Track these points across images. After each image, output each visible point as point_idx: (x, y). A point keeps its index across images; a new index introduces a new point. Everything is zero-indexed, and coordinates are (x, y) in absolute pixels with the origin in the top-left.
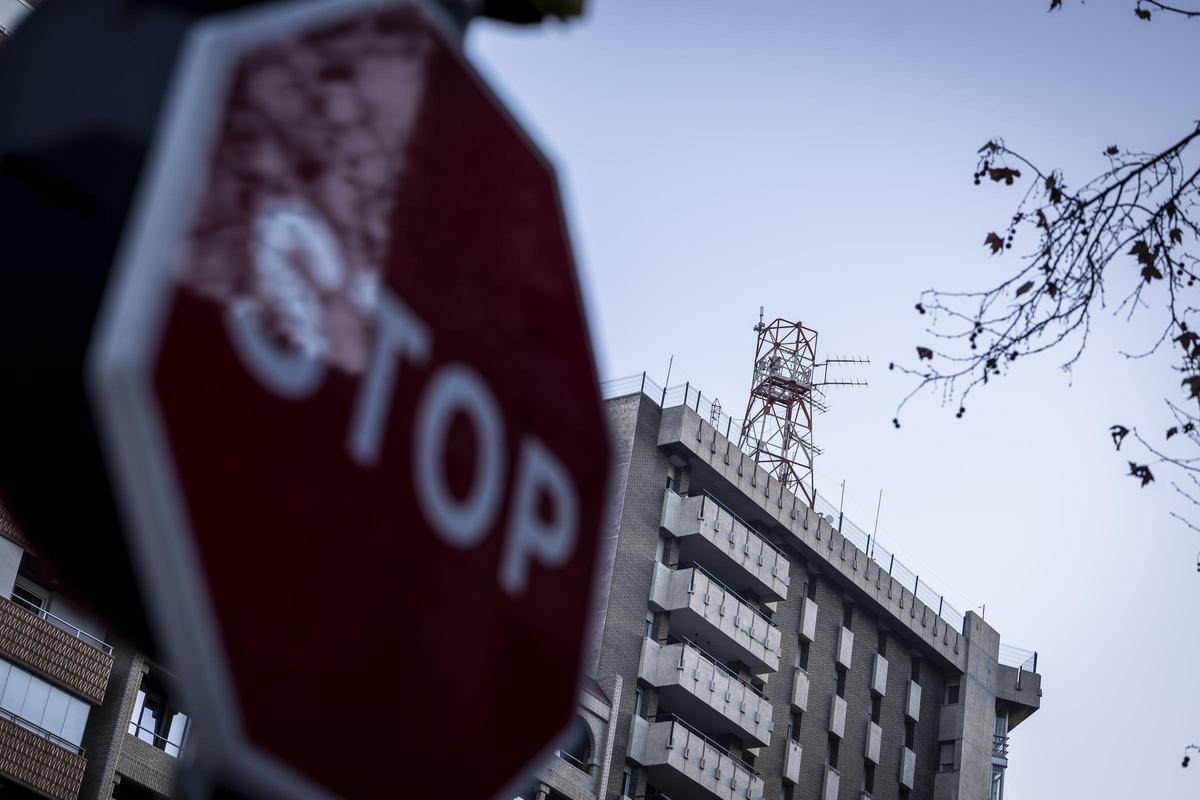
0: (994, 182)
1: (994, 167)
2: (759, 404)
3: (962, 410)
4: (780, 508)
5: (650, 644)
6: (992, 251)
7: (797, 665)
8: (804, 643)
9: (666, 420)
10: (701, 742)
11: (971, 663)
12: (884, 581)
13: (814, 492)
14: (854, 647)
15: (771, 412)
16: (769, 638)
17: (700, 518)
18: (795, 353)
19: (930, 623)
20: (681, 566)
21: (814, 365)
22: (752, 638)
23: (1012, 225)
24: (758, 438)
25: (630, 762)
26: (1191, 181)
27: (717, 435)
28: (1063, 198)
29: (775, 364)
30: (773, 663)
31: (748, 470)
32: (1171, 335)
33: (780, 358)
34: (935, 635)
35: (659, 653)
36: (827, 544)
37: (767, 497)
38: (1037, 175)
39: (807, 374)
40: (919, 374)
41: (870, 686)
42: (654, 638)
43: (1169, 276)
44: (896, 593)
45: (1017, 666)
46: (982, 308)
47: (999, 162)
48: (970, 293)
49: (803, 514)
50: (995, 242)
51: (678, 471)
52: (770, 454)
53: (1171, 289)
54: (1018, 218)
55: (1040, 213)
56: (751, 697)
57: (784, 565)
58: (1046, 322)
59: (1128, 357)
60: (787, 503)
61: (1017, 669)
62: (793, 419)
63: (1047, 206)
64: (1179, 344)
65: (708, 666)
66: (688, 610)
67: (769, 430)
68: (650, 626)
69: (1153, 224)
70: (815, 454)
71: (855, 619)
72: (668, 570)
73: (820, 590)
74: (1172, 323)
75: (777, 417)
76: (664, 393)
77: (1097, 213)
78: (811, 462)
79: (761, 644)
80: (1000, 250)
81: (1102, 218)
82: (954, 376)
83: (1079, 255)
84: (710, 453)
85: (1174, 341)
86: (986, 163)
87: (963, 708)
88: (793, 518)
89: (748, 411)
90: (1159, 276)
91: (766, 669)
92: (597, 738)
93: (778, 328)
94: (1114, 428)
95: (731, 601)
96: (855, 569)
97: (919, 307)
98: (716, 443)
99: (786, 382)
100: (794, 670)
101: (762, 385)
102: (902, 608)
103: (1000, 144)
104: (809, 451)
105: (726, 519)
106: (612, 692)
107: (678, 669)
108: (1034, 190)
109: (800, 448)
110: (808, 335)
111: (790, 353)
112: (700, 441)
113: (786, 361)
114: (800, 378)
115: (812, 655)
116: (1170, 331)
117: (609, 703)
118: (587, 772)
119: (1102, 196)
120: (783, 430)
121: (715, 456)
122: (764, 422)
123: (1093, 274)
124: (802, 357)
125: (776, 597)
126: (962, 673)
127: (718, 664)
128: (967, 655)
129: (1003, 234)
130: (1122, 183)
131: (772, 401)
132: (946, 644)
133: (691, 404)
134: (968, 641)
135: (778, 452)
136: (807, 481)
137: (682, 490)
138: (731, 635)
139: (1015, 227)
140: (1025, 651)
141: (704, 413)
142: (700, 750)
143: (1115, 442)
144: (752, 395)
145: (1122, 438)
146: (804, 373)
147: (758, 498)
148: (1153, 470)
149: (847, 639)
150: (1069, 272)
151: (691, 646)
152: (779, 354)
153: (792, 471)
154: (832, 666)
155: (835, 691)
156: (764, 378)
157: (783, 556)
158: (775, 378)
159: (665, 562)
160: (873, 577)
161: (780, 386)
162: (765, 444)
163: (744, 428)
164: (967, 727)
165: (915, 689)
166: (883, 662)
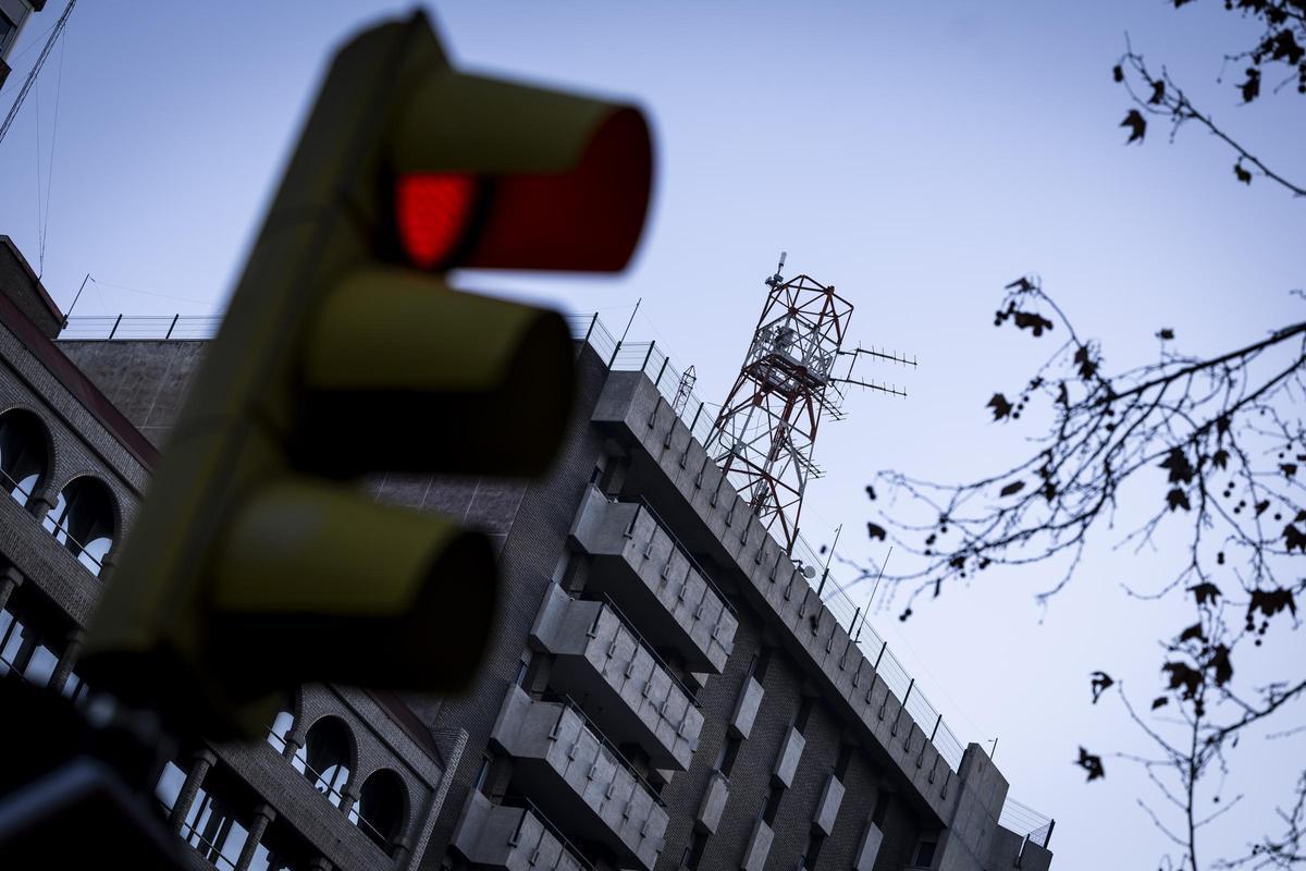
0: (1017, 329)
1: (1023, 310)
2: (749, 388)
3: (908, 612)
4: (743, 544)
5: (518, 693)
6: (993, 416)
7: (717, 767)
8: (734, 738)
9: (611, 387)
10: (559, 846)
11: (960, 814)
12: (865, 677)
13: (796, 531)
14: (802, 758)
15: (764, 404)
16: (687, 722)
17: (627, 536)
18: (815, 329)
19: (916, 748)
20: (586, 595)
21: (838, 352)
22: (662, 716)
23: (1027, 389)
24: (737, 435)
25: (454, 852)
26: (1253, 397)
27: (678, 426)
28: (1094, 377)
29: (784, 337)
30: (683, 755)
31: (709, 482)
32: (1186, 582)
33: (792, 331)
34: (919, 767)
35: (528, 710)
36: (796, 608)
37: (728, 525)
38: (1070, 337)
39: (826, 362)
40: (856, 566)
41: (812, 819)
42: (526, 687)
43: (1199, 510)
44: (878, 697)
45: (1023, 833)
46: (953, 502)
47: (1029, 304)
48: (939, 484)
49: (772, 559)
50: (1001, 407)
51: (611, 461)
52: (749, 463)
53: (1198, 526)
54: (1037, 383)
55: (1062, 386)
56: (642, 798)
57: (730, 625)
58: (1034, 531)
59: (1130, 593)
60: (754, 540)
61: (1022, 838)
62: (791, 421)
63: (1073, 380)
64: (1192, 595)
65: (592, 743)
66: (582, 659)
67: (756, 429)
68: (524, 669)
69: (1194, 439)
70: (810, 476)
71: (811, 721)
72: (566, 597)
73: (773, 670)
74: (1191, 568)
75: (770, 413)
76: (618, 348)
77: (1131, 407)
78: (802, 486)
79: (673, 727)
80: (1005, 418)
81: (1135, 415)
82: (899, 579)
83: (1095, 456)
84: (662, 446)
85: (1188, 590)
86: (1013, 304)
88: (758, 563)
89: (732, 395)
90: (1187, 507)
91: (673, 764)
92: (415, 811)
93: (800, 288)
94: (1097, 674)
95: (644, 660)
96: (828, 652)
97: (870, 490)
98: (674, 436)
99: (794, 367)
100: (711, 774)
101: (758, 363)
102: (881, 719)
103: (1036, 284)
104: (803, 470)
105: (664, 544)
106: (450, 752)
107: (550, 738)
108: (1062, 355)
109: (792, 463)
110: (840, 308)
111: (807, 326)
112: (651, 427)
113: (801, 337)
114: (814, 364)
115: (741, 757)
116: (1185, 578)
117: (442, 765)
118: (391, 856)
119: (1140, 391)
120: (774, 432)
121: (667, 452)
122: (750, 416)
123: (1107, 484)
124: (824, 336)
125: (708, 667)
126: (944, 827)
127: (606, 744)
128: (956, 804)
129: (1012, 398)
130: (1168, 380)
131: (768, 388)
132: (931, 782)
133: (652, 373)
134: (962, 785)
135: (760, 462)
136: (790, 513)
137: (611, 489)
138: (634, 707)
139: (1030, 394)
140: (1040, 816)
141: (668, 390)
142: (555, 857)
143: (1094, 691)
144: (742, 374)
145: (1103, 688)
146: (821, 360)
147: (715, 526)
148: (1106, 764)
149: (795, 746)
150: (1077, 476)
151: (575, 709)
152: (792, 325)
153: (774, 493)
154: (766, 778)
155: (761, 814)
156: (764, 353)
157: (732, 612)
158: (778, 357)
159: (565, 585)
160: (851, 668)
161: (784, 370)
162: (744, 446)
163: (721, 417)
165: (874, 835)
166: (837, 786)
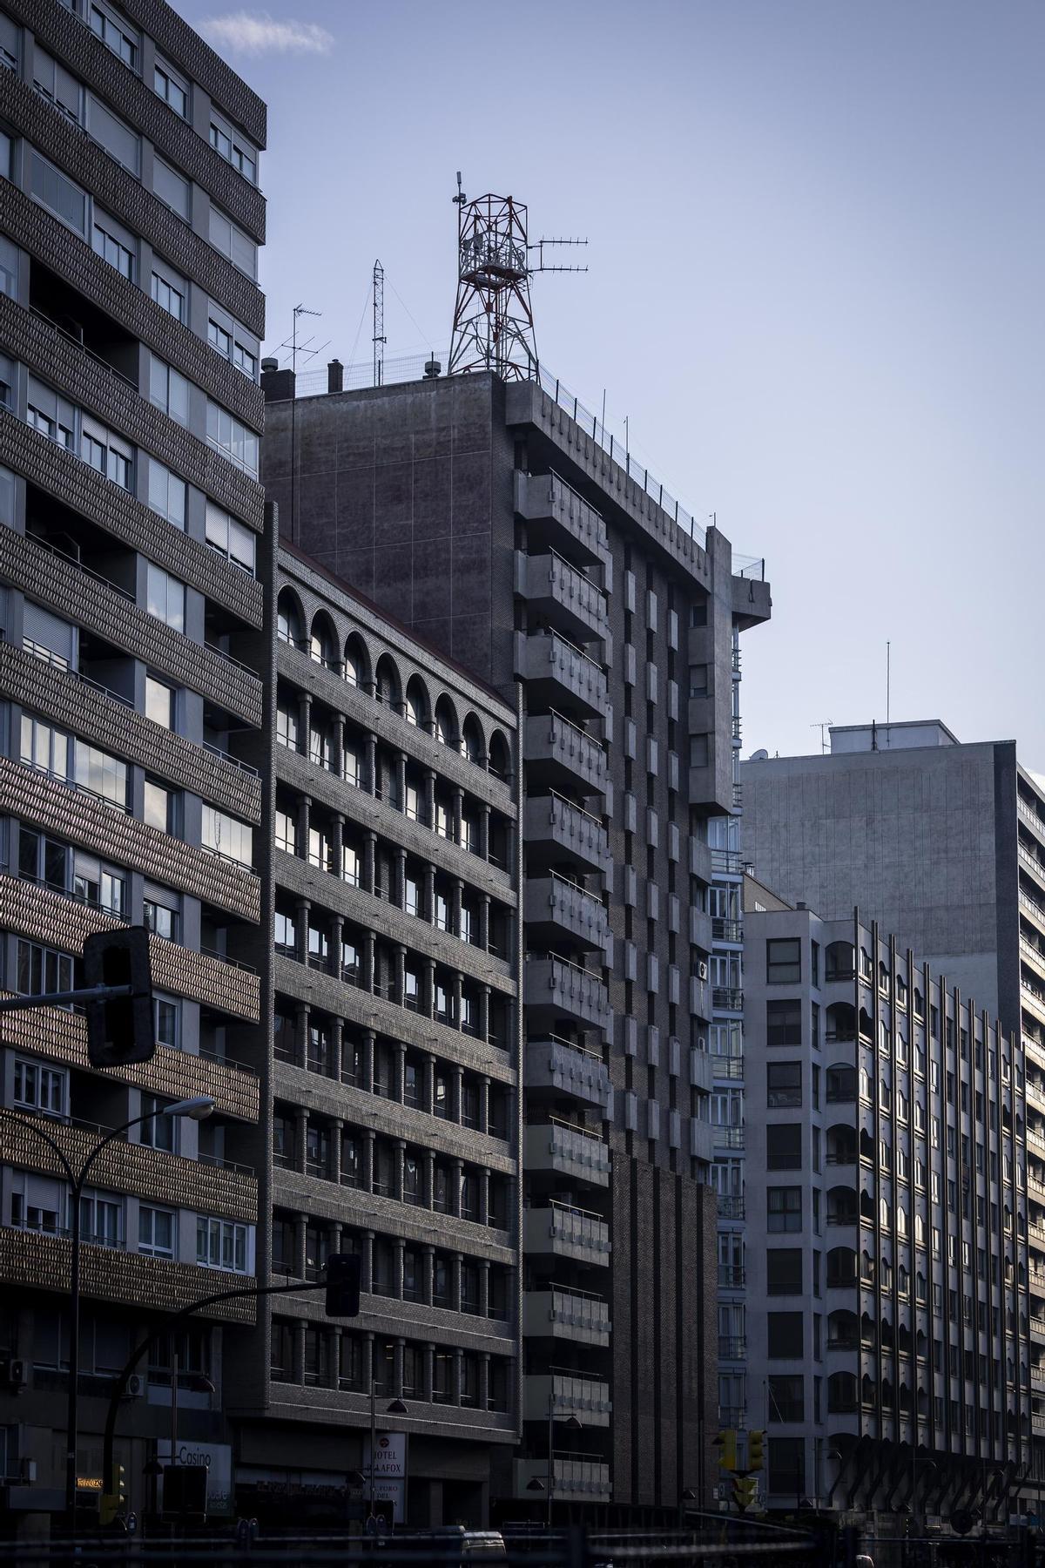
4: (595, 467)
5: (519, 637)
9: (512, 396)
10: (569, 729)
11: (716, 581)
14: (636, 589)
16: (600, 608)
17: (551, 502)
19: (689, 549)
21: (527, 247)
22: (589, 611)
25: (534, 763)
34: (692, 561)
35: (527, 645)
36: (625, 493)
39: (521, 258)
41: (648, 626)
42: (520, 629)
45: (748, 576)
51: (517, 446)
56: (593, 673)
57: (603, 528)
61: (749, 579)
65: (569, 652)
66: (553, 599)
71: (633, 559)
72: (527, 557)
79: (595, 615)
84: (551, 426)
87: (713, 631)
88: (603, 474)
92: (513, 751)
95: (575, 580)
96: (642, 512)
98: (553, 414)
102: (672, 541)
105: (567, 495)
106: (518, 701)
107: (551, 661)
112: (544, 416)
114: (515, 263)
117: (517, 712)
118: (510, 783)
121: (554, 428)
124: (516, 239)
126: (709, 594)
127: (572, 648)
128: (713, 575)
132: (699, 567)
134: (710, 557)
137: (524, 467)
142: (570, 737)
147: (581, 462)
149: (631, 583)
151: (557, 635)
155: (624, 639)
156: (478, 265)
157: (601, 518)
159: (519, 547)
160: (653, 515)
164: (717, 650)
165: (674, 618)
166: (653, 597)
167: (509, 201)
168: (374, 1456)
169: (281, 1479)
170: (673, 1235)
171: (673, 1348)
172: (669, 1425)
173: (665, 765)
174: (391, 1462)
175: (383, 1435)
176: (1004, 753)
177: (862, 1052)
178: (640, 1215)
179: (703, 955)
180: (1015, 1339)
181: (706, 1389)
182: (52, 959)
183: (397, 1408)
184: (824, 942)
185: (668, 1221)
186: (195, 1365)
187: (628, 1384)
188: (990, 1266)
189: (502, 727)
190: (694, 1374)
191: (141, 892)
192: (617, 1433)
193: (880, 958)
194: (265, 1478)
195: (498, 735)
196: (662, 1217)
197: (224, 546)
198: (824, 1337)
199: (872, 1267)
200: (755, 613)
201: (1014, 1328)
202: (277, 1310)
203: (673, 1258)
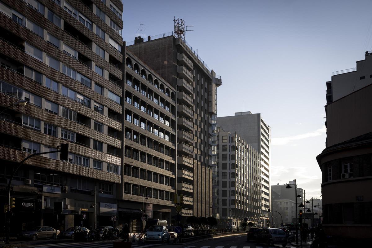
9: (176, 40)
10: (186, 95)
14: (199, 77)
17: (183, 57)
18: (181, 25)
20: (180, 65)
21: (184, 27)
35: (179, 81)
41: (201, 83)
42: (178, 78)
61: (218, 79)
73: (196, 68)
87: (212, 86)
88: (193, 56)
105: (186, 57)
107: (183, 83)
114: (182, 29)
117: (176, 90)
126: (212, 80)
128: (212, 77)
132: (209, 75)
134: (212, 74)
137: (179, 52)
138: (188, 77)
140: (219, 76)
147: (189, 53)
151: (184, 79)
156: (176, 29)
157: (192, 63)
161: (179, 31)
164: (213, 88)
165: (206, 83)
166: (202, 79)
167: (181, 20)
168: (147, 207)
169: (129, 211)
170: (204, 176)
171: (204, 193)
172: (204, 205)
173: (204, 105)
174: (150, 208)
175: (148, 204)
176: (259, 115)
177: (236, 153)
178: (199, 172)
179: (211, 135)
180: (259, 196)
181: (210, 200)
182: (71, 112)
183: (147, 199)
184: (231, 137)
185: (204, 174)
186: (110, 190)
187: (196, 198)
188: (256, 186)
189: (173, 92)
190: (208, 198)
191: (93, 104)
192: (194, 206)
193: (239, 140)
194: (124, 210)
195: (172, 93)
196: (203, 173)
197: (114, 46)
198: (230, 194)
199: (238, 184)
200: (219, 84)
201: (259, 194)
202: (125, 181)
203: (204, 180)
